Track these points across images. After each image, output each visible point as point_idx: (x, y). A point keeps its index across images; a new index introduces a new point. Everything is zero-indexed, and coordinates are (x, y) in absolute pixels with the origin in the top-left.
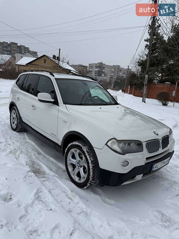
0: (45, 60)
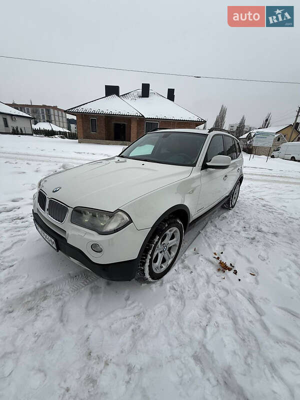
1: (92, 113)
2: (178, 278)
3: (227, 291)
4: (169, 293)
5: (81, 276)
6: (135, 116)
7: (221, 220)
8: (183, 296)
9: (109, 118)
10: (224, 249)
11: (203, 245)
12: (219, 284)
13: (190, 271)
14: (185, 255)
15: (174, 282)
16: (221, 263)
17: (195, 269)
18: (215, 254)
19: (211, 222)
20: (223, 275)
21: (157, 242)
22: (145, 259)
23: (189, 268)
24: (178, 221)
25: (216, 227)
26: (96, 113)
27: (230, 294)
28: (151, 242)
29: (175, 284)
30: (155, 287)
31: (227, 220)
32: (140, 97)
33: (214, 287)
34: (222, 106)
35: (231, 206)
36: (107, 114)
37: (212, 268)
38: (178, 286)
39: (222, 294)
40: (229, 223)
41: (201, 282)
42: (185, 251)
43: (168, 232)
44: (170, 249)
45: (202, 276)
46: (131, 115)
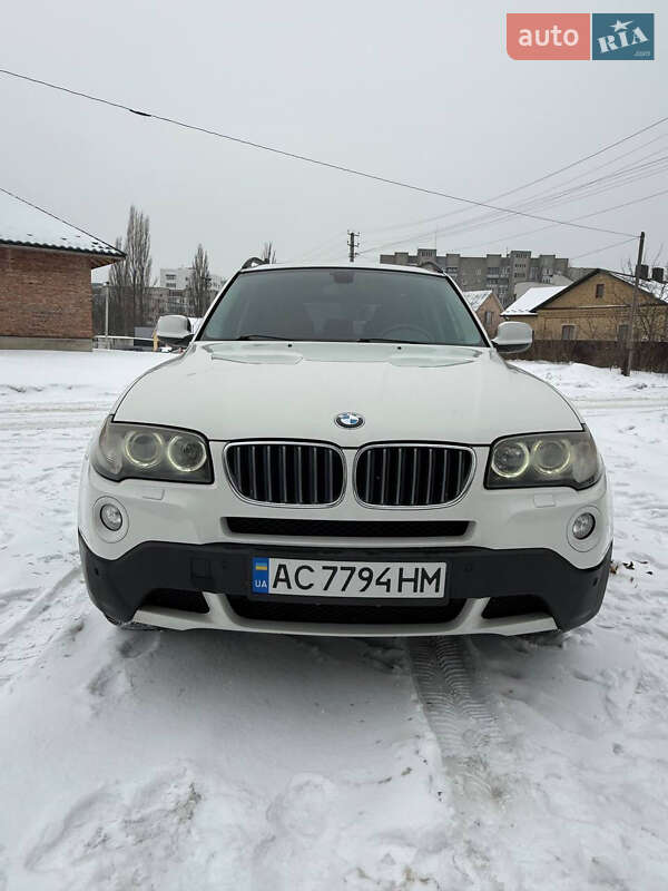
0: (599, 288)
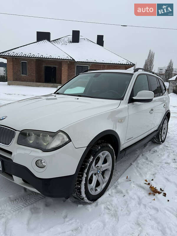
1: (23, 57)
2: (112, 201)
3: (157, 210)
4: (103, 212)
5: (20, 200)
6: (66, 59)
7: (152, 154)
8: (117, 214)
9: (39, 61)
10: (155, 177)
11: (134, 174)
12: (150, 204)
13: (122, 195)
14: (118, 182)
15: (108, 203)
16: (151, 187)
17: (127, 193)
18: (146, 181)
19: (143, 155)
20: (153, 197)
21: (92, 162)
22: (81, 178)
23: (122, 193)
24: (110, 145)
25: (147, 159)
26: (27, 57)
27: (159, 211)
28: (87, 161)
29: (109, 205)
30: (91, 208)
31: (158, 153)
32: (70, 42)
33: (146, 207)
34: (150, 51)
35: (161, 141)
36: (38, 57)
37: (143, 192)
38: (112, 206)
39: (153, 212)
40: (160, 156)
41: (133, 204)
42: (118, 180)
43: (101, 154)
44: (103, 173)
45: (134, 199)
46: (61, 59)
